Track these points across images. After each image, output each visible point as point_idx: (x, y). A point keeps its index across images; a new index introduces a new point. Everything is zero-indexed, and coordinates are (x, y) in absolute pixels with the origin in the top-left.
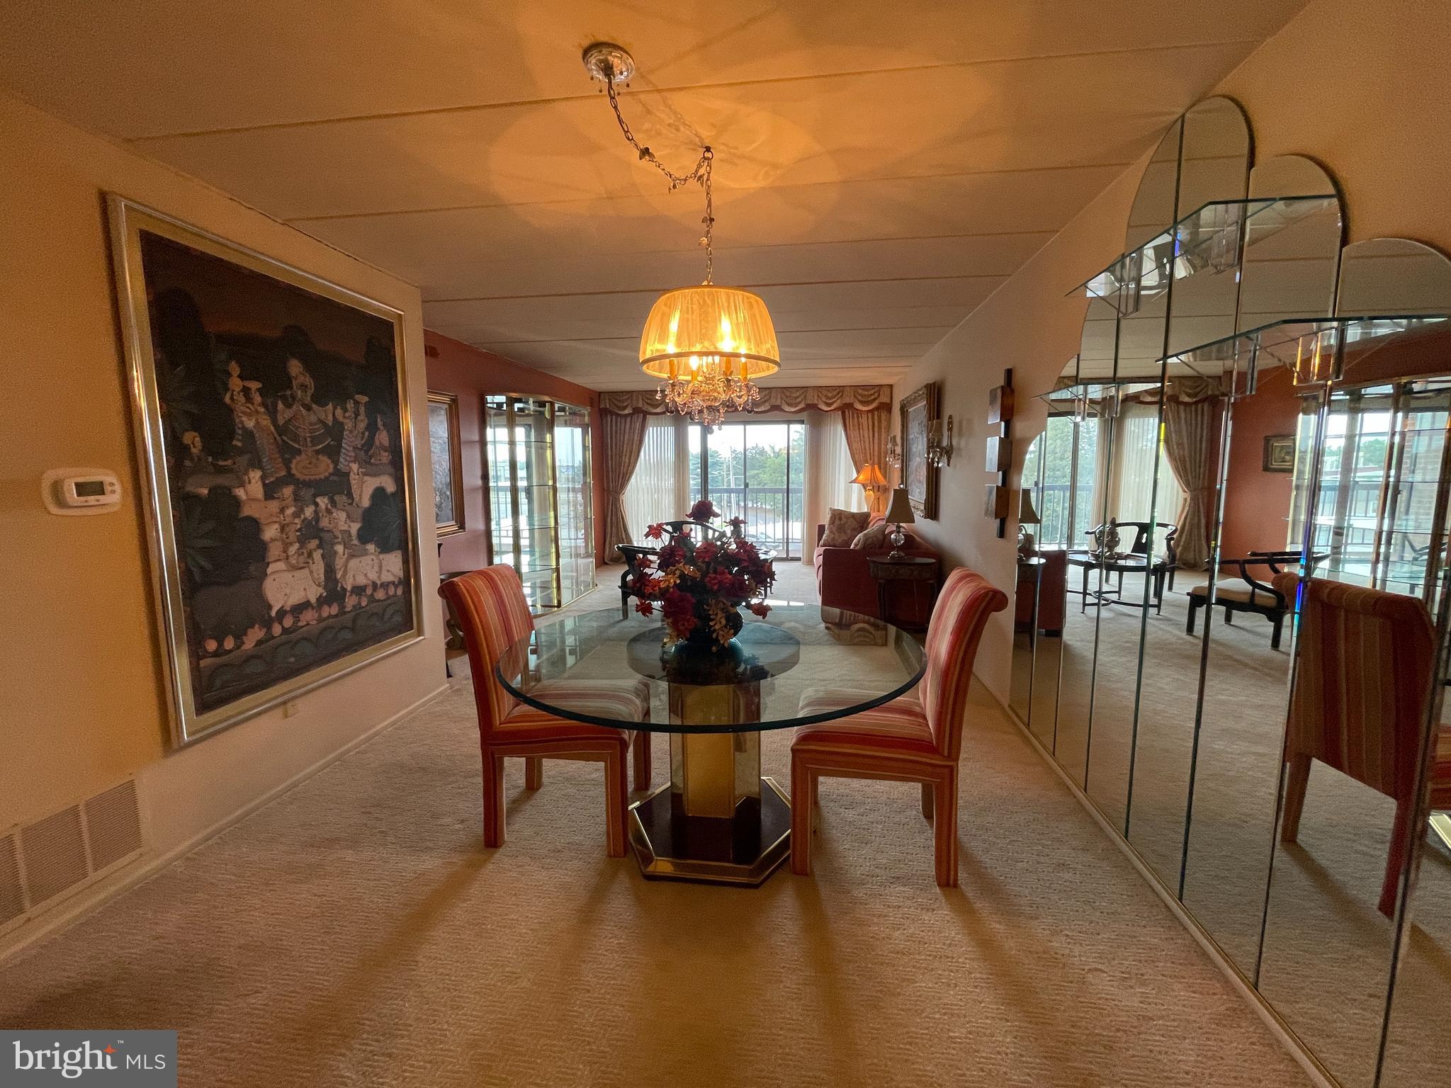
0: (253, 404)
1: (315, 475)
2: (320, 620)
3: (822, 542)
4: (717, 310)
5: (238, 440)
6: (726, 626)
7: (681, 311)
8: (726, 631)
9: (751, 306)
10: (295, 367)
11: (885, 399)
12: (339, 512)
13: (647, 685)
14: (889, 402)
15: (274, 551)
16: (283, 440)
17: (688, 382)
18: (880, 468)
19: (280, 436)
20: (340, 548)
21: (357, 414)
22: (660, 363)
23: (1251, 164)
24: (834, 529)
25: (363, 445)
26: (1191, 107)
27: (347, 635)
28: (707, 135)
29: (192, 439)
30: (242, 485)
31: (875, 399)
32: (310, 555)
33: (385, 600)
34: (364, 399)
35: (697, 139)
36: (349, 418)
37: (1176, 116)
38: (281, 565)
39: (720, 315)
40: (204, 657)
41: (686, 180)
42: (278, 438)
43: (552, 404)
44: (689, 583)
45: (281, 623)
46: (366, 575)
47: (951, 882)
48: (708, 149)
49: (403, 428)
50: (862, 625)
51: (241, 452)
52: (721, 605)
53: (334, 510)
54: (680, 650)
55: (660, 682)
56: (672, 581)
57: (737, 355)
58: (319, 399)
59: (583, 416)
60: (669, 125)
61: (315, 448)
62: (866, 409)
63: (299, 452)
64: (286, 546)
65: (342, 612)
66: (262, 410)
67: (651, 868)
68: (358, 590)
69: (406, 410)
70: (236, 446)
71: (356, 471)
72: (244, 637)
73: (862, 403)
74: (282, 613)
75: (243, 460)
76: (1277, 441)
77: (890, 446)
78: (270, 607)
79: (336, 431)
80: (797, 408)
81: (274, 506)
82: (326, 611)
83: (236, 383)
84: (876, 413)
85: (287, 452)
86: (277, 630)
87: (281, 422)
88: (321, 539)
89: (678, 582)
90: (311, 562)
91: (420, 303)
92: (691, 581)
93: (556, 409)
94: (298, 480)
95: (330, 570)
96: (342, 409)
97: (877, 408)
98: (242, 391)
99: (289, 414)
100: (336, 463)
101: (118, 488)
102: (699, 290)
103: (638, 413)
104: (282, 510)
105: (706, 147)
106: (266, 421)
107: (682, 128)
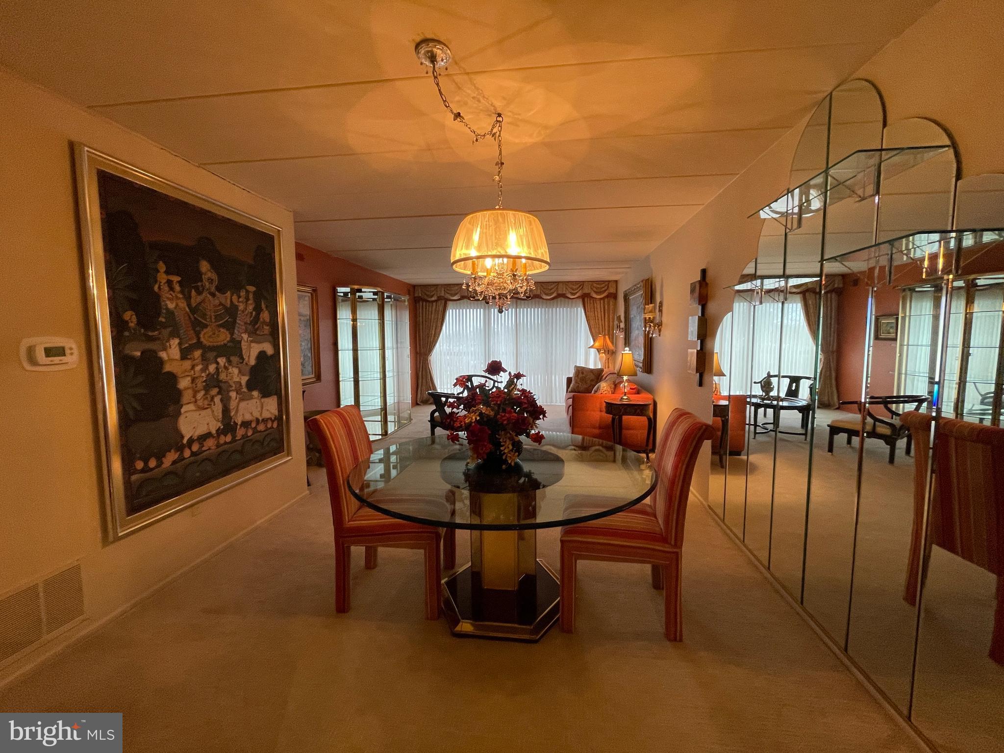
0: (174, 292)
1: (218, 342)
2: (218, 446)
3: (569, 390)
4: (507, 226)
5: (163, 317)
6: (512, 450)
7: (481, 228)
8: (512, 453)
9: (530, 224)
10: (204, 266)
11: (612, 290)
12: (234, 369)
13: (453, 493)
14: (615, 292)
15: (187, 396)
16: (195, 318)
17: (485, 277)
18: (609, 338)
19: (193, 315)
20: (233, 394)
21: (247, 299)
22: (464, 263)
23: (885, 125)
24: (579, 380)
25: (251, 322)
26: (837, 87)
27: (237, 456)
28: (499, 105)
29: (129, 316)
30: (165, 349)
31: (605, 290)
32: (212, 398)
33: (264, 431)
34: (252, 289)
35: (492, 108)
36: (242, 302)
37: (826, 94)
38: (191, 407)
39: (509, 230)
40: (134, 473)
41: (484, 136)
42: (192, 316)
43: (383, 293)
44: (485, 419)
45: (190, 448)
46: (251, 413)
47: (678, 638)
48: (499, 115)
49: (279, 309)
50: (597, 447)
51: (164, 326)
52: (508, 435)
53: (230, 367)
54: (479, 467)
55: (463, 491)
56: (474, 418)
57: (520, 257)
58: (221, 289)
59: (405, 301)
60: (473, 98)
61: (218, 323)
62: (599, 297)
63: (206, 326)
64: (195, 393)
65: (234, 440)
66: (181, 296)
67: (458, 628)
68: (246, 424)
69: (282, 297)
70: (161, 321)
71: (246, 340)
72: (163, 459)
73: (596, 293)
74: (191, 441)
75: (166, 332)
76: (884, 319)
77: (616, 322)
78: (182, 437)
79: (232, 311)
80: (552, 297)
81: (187, 364)
82: (222, 439)
83: (162, 277)
84: (606, 300)
85: (198, 325)
86: (187, 453)
87: (194, 305)
88: (220, 388)
89: (478, 418)
90: (213, 403)
91: (293, 223)
92: (487, 417)
93: (385, 297)
94: (205, 345)
95: (226, 411)
96: (237, 295)
97: (607, 297)
98: (166, 283)
99: (200, 298)
100: (232, 334)
101: (76, 351)
102: (494, 212)
103: (442, 299)
104: (193, 367)
105: (498, 114)
106: (183, 304)
107: (482, 101)
